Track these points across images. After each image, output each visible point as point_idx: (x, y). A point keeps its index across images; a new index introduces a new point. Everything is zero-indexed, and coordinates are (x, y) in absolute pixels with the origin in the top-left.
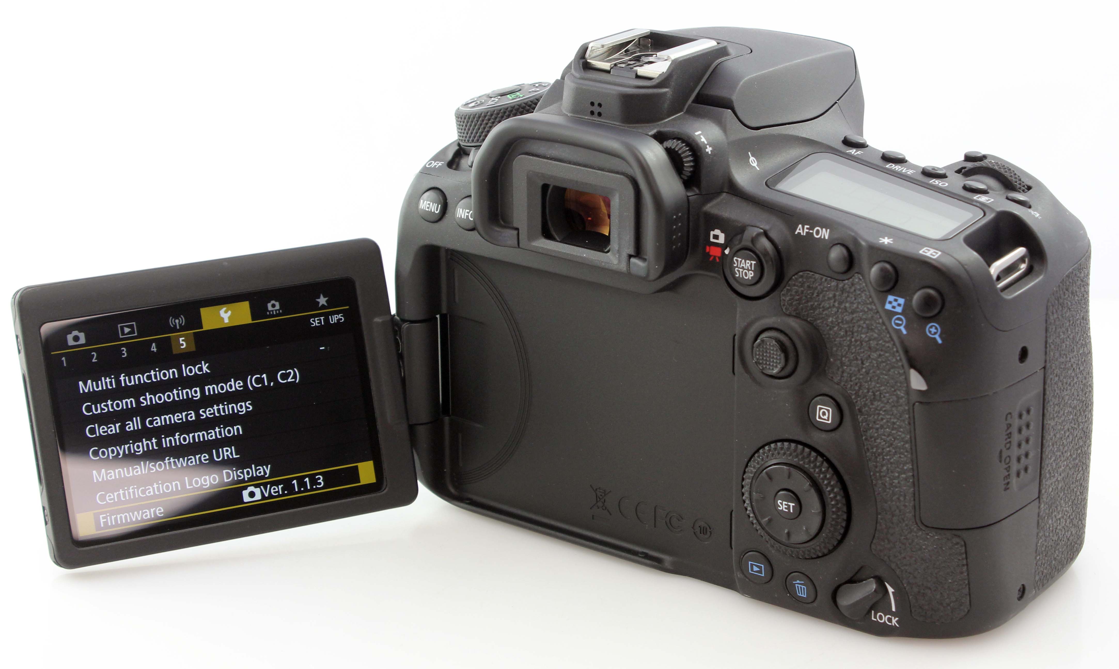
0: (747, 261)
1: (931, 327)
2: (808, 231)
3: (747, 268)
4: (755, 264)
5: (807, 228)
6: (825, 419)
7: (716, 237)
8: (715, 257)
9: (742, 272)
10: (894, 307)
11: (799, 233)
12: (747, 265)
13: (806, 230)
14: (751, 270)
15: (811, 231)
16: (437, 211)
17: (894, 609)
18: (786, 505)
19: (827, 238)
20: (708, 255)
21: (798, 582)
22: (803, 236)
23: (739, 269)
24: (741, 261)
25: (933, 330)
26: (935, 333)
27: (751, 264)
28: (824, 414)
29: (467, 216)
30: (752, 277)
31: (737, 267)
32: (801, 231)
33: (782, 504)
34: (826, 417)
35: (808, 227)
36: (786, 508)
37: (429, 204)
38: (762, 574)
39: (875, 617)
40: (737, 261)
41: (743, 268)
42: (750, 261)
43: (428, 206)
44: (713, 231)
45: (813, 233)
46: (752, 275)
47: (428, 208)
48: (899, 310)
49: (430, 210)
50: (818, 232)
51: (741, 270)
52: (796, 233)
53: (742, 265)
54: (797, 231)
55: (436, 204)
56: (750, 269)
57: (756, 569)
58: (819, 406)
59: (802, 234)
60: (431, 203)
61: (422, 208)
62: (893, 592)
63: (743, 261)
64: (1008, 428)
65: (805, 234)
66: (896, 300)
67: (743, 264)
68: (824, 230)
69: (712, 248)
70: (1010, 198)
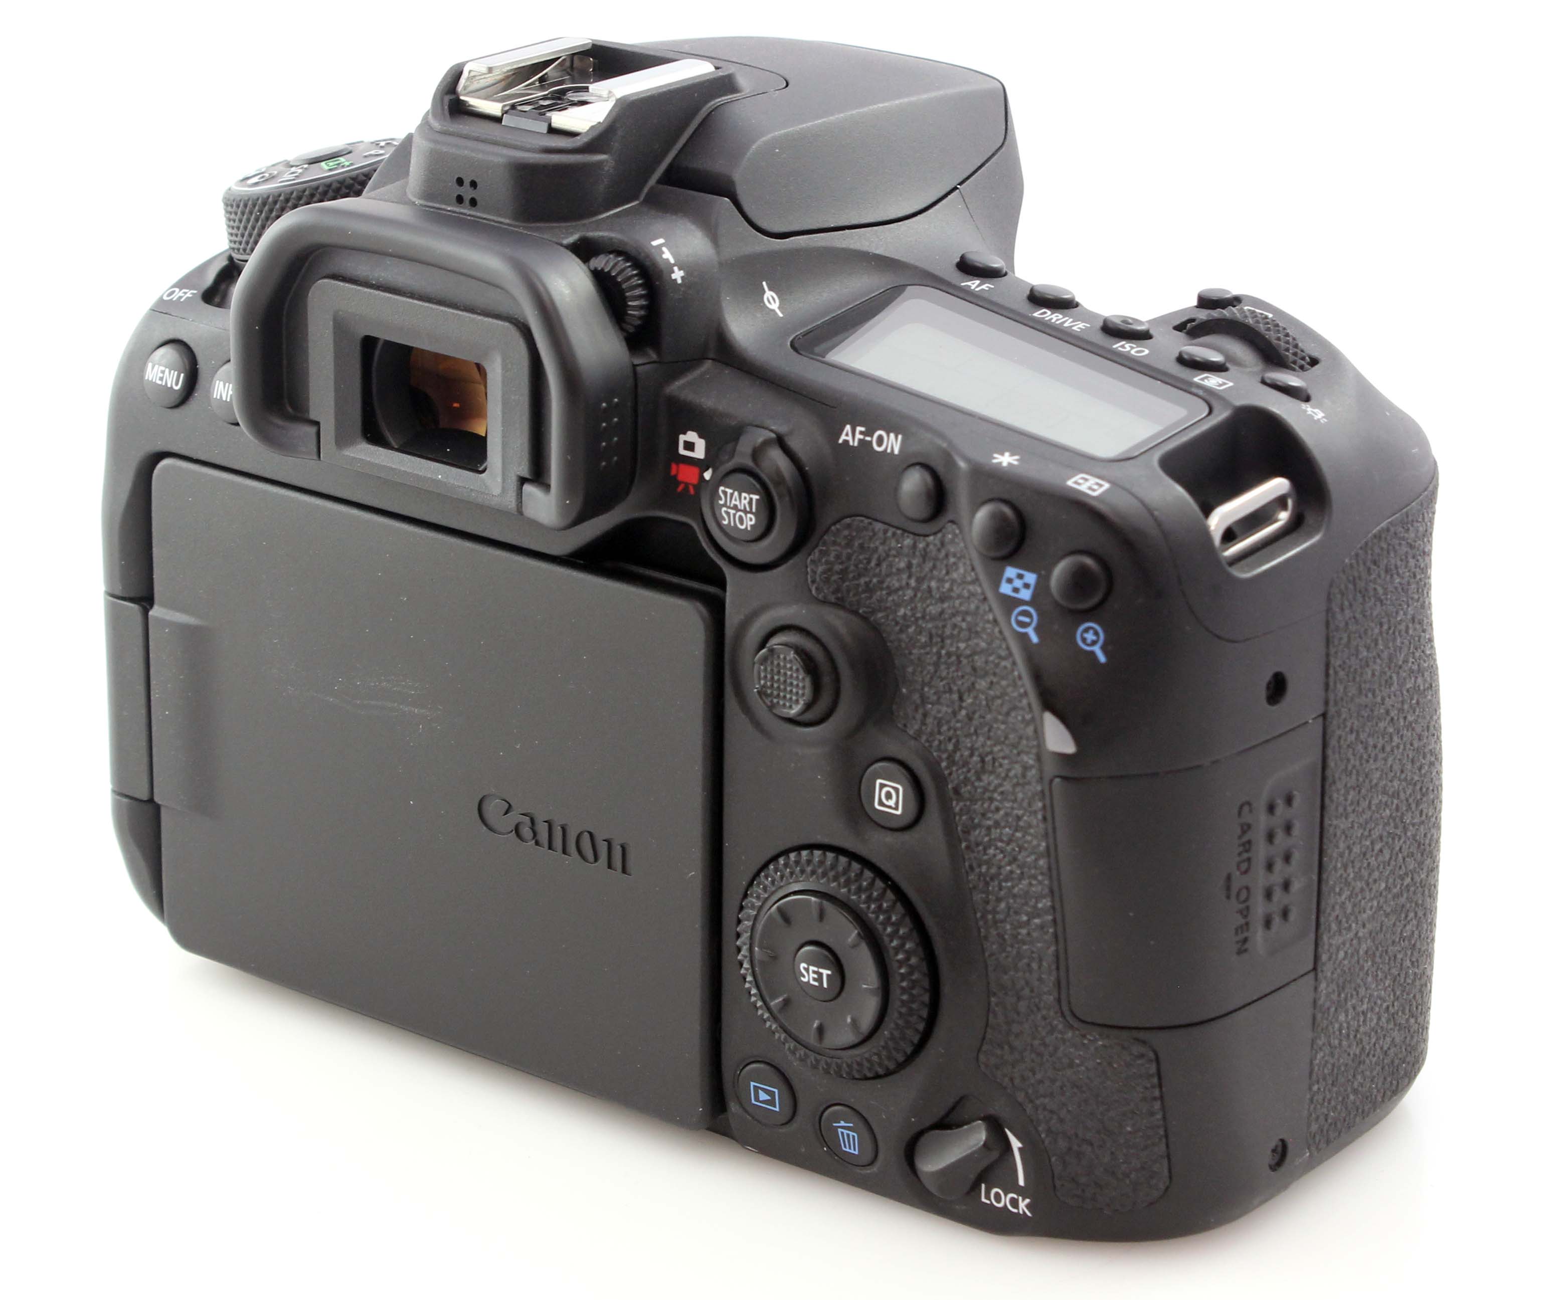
0: (744, 495)
1: (1086, 630)
2: (862, 437)
3: (742, 508)
4: (757, 500)
5: (861, 433)
6: (890, 807)
7: (690, 446)
8: (687, 485)
9: (734, 515)
10: (1016, 590)
11: (846, 442)
12: (743, 501)
13: (858, 436)
14: (751, 512)
15: (868, 439)
16: (177, 384)
17: (1021, 1182)
18: (814, 972)
19: (896, 451)
20: (674, 481)
21: (842, 1123)
22: (853, 447)
23: (730, 510)
24: (732, 495)
25: (1090, 636)
26: (1094, 643)
27: (751, 499)
28: (889, 796)
29: (230, 398)
30: (751, 526)
31: (725, 505)
32: (850, 438)
33: (807, 970)
34: (891, 803)
35: (863, 429)
36: (814, 979)
37: (163, 372)
38: (775, 1107)
39: (988, 1197)
40: (725, 493)
41: (735, 508)
42: (749, 493)
43: (161, 375)
44: (685, 433)
45: (871, 442)
46: (753, 522)
47: (161, 379)
48: (1026, 595)
49: (164, 384)
50: (880, 441)
51: (732, 512)
52: (841, 441)
53: (733, 502)
54: (843, 437)
55: (176, 373)
56: (748, 509)
57: (763, 1096)
58: (879, 781)
59: (851, 443)
60: (167, 370)
61: (150, 380)
62: (1020, 1149)
63: (736, 493)
64: (1244, 832)
65: (856, 444)
66: (1020, 577)
67: (736, 500)
68: (892, 435)
69: (682, 467)
70: (1268, 381)
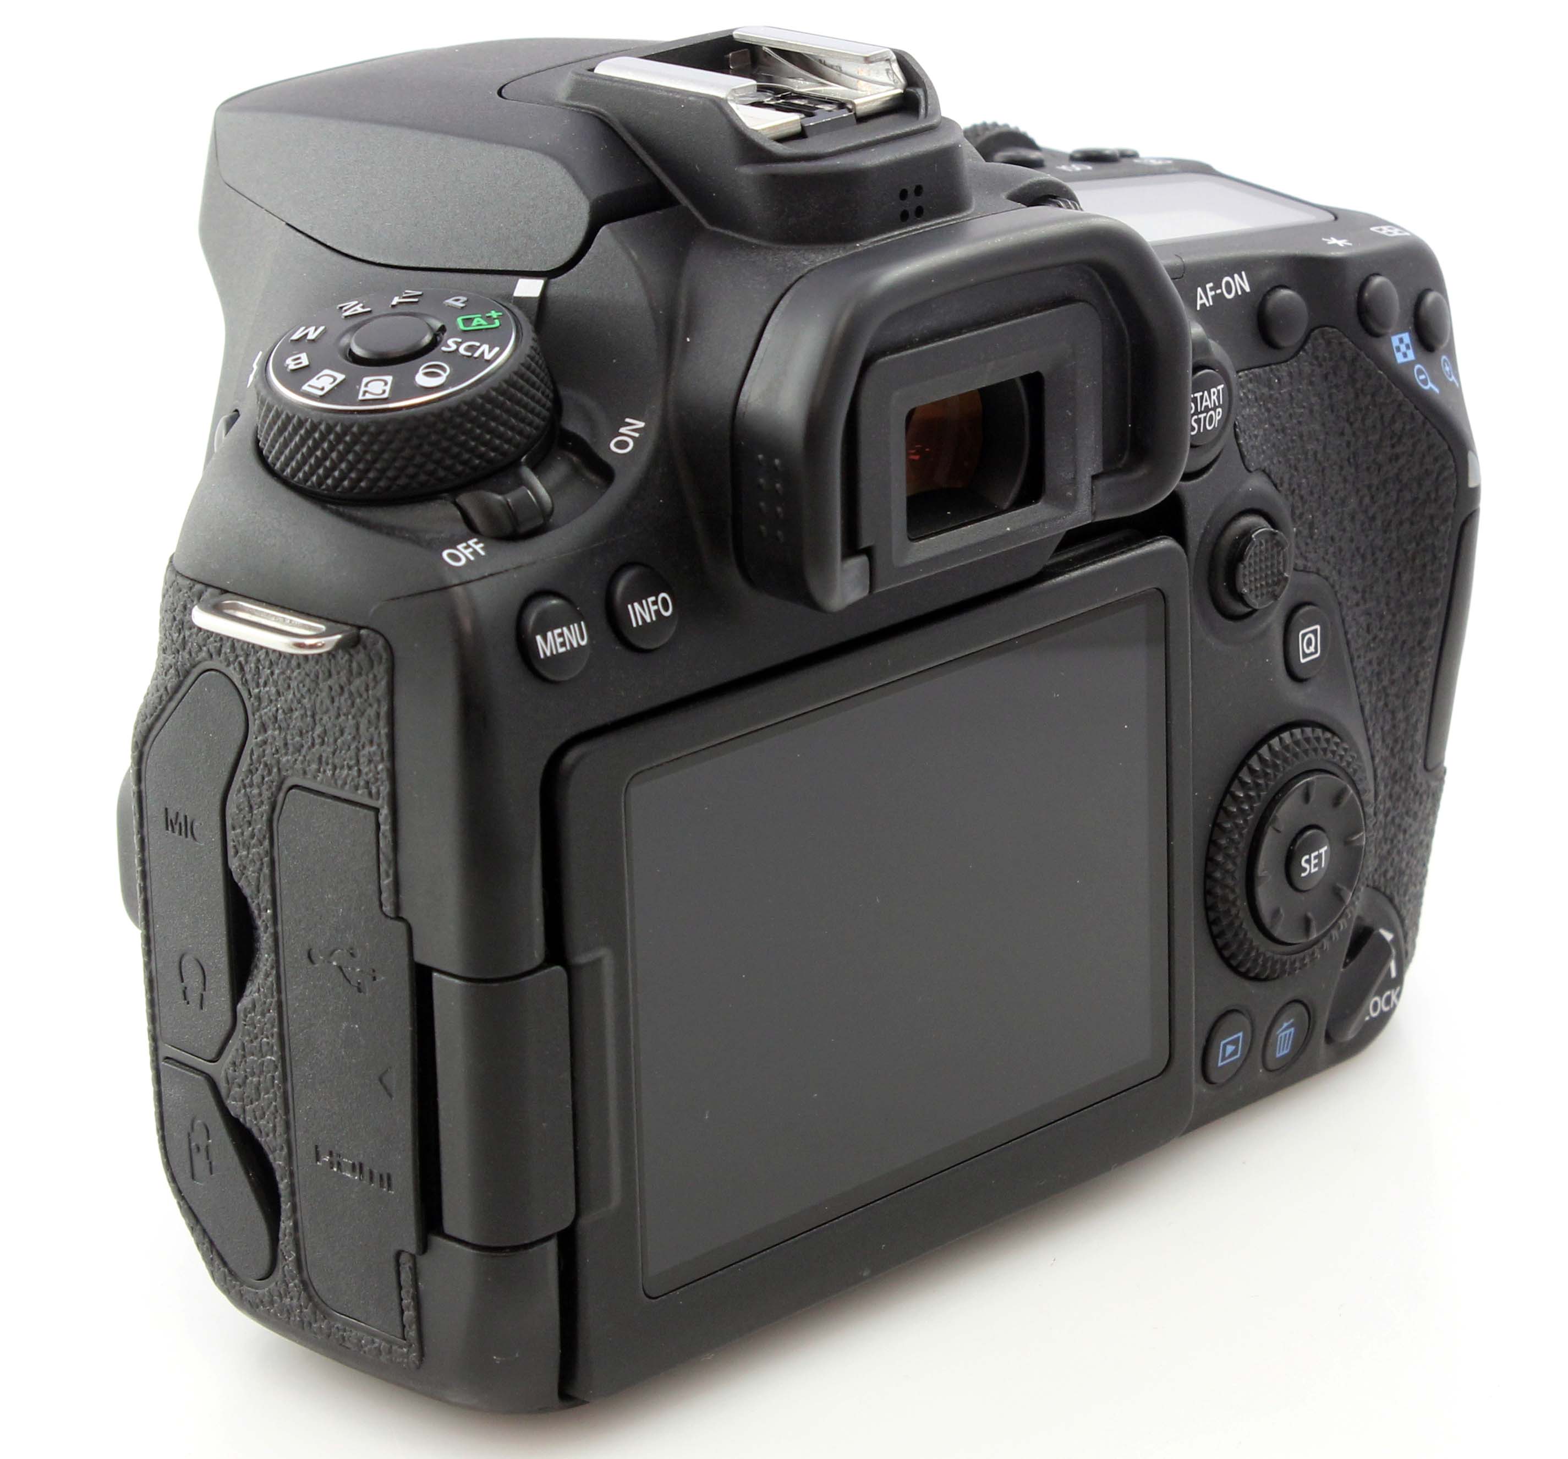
0: (1212, 390)
2: (1213, 293)
3: (1213, 406)
4: (1223, 389)
5: (1211, 289)
6: (1312, 654)
10: (1402, 356)
11: (1203, 305)
12: (1212, 398)
13: (1210, 294)
15: (1219, 291)
16: (583, 638)
17: (1394, 975)
18: (1314, 859)
19: (1248, 289)
21: (1285, 1026)
22: (1210, 306)
23: (1199, 416)
24: (1202, 397)
27: (1218, 391)
28: (1309, 643)
29: (658, 612)
30: (1217, 421)
31: (1197, 412)
32: (1205, 300)
33: (1310, 861)
34: (1312, 649)
35: (1211, 285)
37: (561, 635)
40: (1195, 399)
41: (1207, 409)
42: (1215, 387)
43: (561, 640)
45: (1222, 293)
46: (1221, 416)
47: (563, 644)
48: (1409, 356)
49: (568, 647)
50: (1228, 286)
51: (1202, 416)
52: (1199, 307)
53: (1204, 404)
54: (1199, 302)
55: (576, 625)
56: (1217, 404)
58: (1301, 633)
59: (1208, 305)
60: (565, 629)
61: (548, 654)
62: (1390, 940)
63: (1206, 393)
65: (1211, 303)
66: (1400, 341)
67: (1206, 400)
68: (1237, 276)
